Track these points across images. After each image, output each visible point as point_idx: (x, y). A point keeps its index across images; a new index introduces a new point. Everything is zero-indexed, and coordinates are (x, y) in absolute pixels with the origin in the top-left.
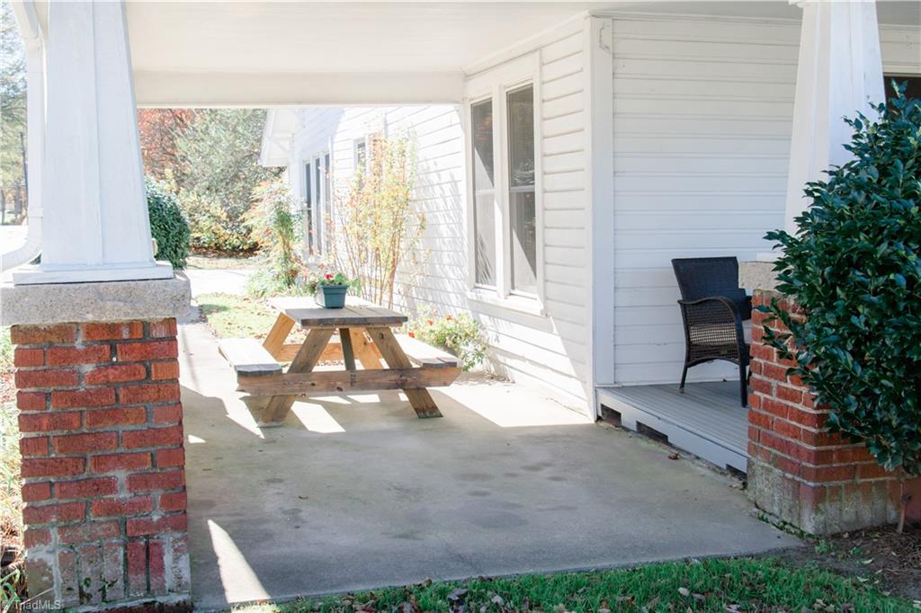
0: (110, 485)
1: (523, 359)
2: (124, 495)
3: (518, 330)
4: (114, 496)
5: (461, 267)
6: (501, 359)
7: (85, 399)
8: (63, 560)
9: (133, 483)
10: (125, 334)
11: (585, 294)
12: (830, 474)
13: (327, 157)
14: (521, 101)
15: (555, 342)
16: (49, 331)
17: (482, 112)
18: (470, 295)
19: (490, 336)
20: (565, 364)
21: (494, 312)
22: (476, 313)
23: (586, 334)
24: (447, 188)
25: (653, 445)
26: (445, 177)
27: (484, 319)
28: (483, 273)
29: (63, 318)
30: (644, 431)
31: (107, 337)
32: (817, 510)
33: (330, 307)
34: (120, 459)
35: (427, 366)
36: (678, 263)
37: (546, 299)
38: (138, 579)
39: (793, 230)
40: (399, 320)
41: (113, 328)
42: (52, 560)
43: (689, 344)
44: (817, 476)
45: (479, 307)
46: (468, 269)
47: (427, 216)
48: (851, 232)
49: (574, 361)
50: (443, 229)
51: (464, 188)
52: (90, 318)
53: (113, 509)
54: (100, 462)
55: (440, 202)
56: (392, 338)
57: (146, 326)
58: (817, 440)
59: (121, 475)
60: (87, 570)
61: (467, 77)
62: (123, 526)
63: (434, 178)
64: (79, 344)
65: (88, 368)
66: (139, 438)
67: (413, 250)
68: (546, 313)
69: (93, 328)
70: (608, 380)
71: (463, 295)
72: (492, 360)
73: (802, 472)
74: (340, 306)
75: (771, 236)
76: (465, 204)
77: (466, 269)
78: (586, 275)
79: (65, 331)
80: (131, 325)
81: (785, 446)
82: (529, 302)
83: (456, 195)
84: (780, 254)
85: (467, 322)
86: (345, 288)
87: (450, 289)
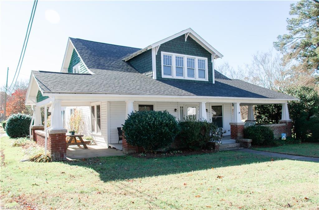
0: (59, 149)
1: (99, 142)
2: (60, 150)
3: (98, 138)
4: (59, 150)
5: (89, 129)
6: (96, 142)
7: (57, 141)
8: (55, 156)
9: (61, 149)
10: (61, 135)
11: (107, 132)
12: (129, 148)
13: (64, 111)
14: (98, 107)
15: (103, 139)
16: (54, 134)
17: (93, 108)
18: (91, 133)
19: (94, 139)
20: (104, 141)
21: (95, 136)
22: (92, 136)
23: (107, 137)
24: (87, 118)
25: (115, 150)
26: (87, 116)
27: (93, 137)
28: (93, 130)
29: (56, 133)
30: (114, 148)
31: (59, 135)
32: (128, 151)
33: (72, 135)
34: (60, 146)
35: (86, 142)
36: (118, 128)
37: (102, 133)
38: (62, 158)
39: (124, 124)
40: (83, 136)
41: (60, 134)
42: (54, 156)
43: (119, 138)
44: (128, 148)
45: (92, 135)
46: (91, 130)
47: (84, 122)
48: (127, 125)
49: (105, 141)
50: (87, 124)
51: (90, 118)
52: (58, 133)
53: (59, 151)
54: (59, 147)
55: (86, 120)
56: (81, 138)
57: (63, 134)
58: (128, 144)
59: (60, 148)
60: (57, 157)
61: (91, 102)
62: (60, 153)
63: (85, 116)
64: (57, 135)
65: (58, 138)
66: (62, 144)
67: (82, 127)
68: (102, 135)
69: (58, 134)
70: (110, 143)
71: (90, 133)
72: (94, 142)
73: (126, 148)
74: (74, 135)
75: (122, 125)
76: (90, 120)
77: (90, 130)
78: (107, 130)
79: (56, 134)
80: (62, 134)
81: (125, 146)
82: (100, 134)
83: (89, 119)
84: (123, 126)
85: (91, 137)
86: (75, 132)
87: (88, 133)
